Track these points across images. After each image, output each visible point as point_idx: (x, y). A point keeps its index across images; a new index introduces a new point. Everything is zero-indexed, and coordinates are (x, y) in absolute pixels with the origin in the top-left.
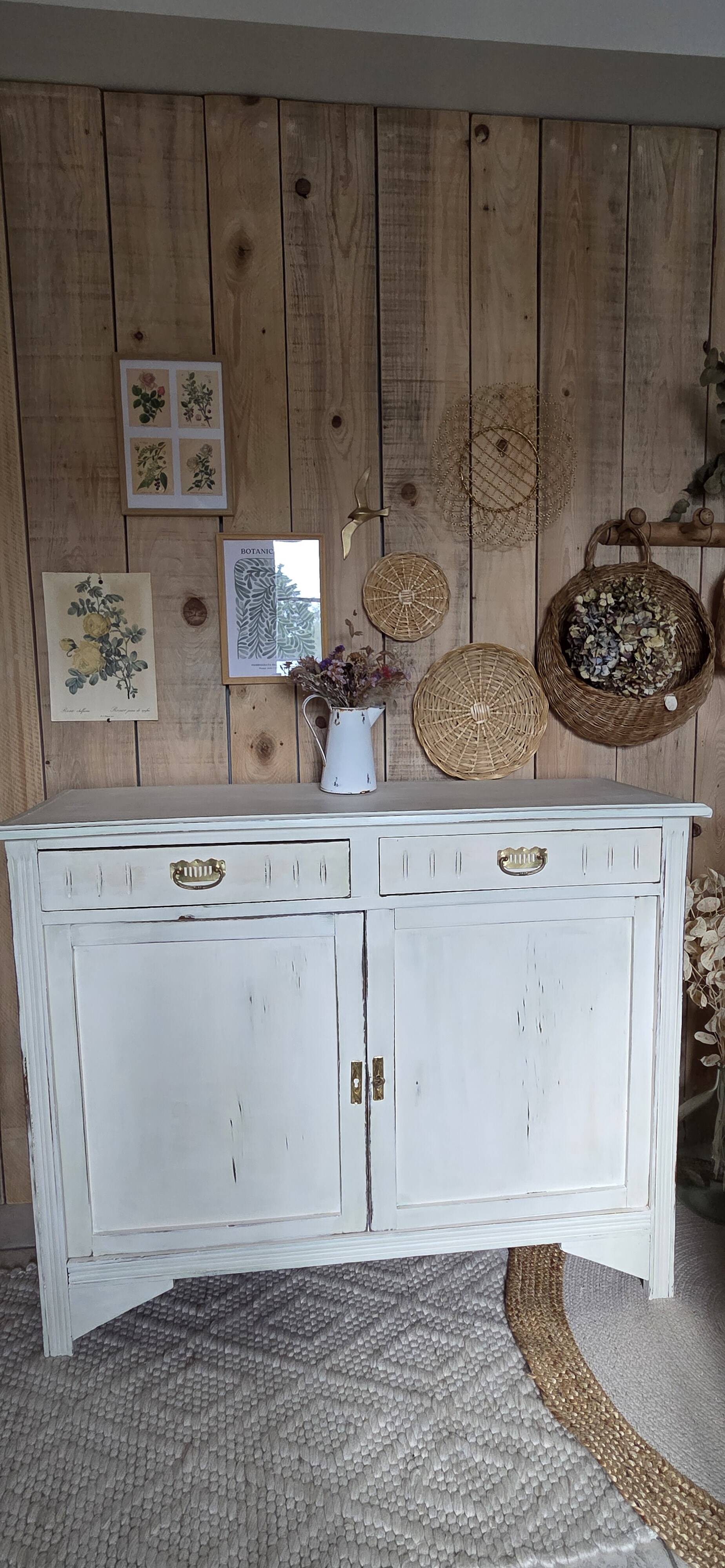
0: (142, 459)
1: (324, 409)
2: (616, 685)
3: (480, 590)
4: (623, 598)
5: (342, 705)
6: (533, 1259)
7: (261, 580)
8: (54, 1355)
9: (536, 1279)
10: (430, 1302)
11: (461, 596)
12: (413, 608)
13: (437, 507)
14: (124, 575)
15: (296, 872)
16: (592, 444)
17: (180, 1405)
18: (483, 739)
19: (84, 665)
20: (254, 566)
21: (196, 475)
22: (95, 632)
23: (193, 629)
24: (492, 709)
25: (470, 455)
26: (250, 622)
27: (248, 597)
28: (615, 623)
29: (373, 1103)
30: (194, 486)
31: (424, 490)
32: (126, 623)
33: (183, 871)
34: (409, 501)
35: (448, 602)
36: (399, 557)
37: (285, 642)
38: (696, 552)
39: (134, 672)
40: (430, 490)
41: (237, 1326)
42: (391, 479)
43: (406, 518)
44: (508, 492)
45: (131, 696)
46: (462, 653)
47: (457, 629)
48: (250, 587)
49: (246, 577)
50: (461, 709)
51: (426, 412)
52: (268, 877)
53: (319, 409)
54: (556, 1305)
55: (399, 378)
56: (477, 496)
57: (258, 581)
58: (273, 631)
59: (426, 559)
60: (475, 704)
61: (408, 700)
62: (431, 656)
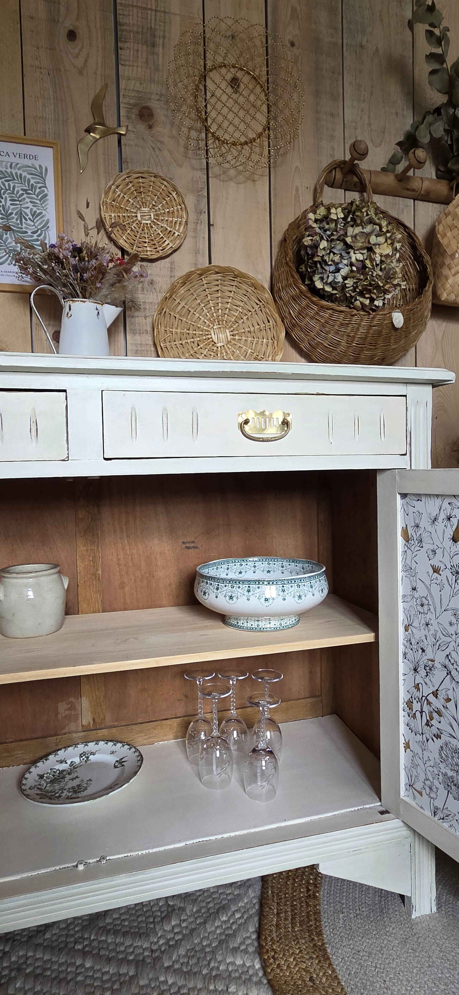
1: (58, 21)
2: (348, 295)
3: (217, 218)
4: (351, 216)
5: (74, 295)
6: (288, 889)
9: (292, 910)
11: (200, 222)
12: (152, 227)
13: (174, 132)
16: (317, 93)
24: (232, 333)
25: (205, 86)
28: (346, 235)
31: (161, 115)
34: (146, 124)
35: (186, 223)
36: (137, 175)
38: (409, 204)
40: (167, 116)
42: (128, 100)
43: (143, 139)
44: (242, 127)
46: (201, 275)
47: (196, 253)
50: (202, 331)
51: (161, 40)
53: (53, 21)
54: (316, 938)
55: (134, 4)
56: (213, 126)
59: (164, 180)
60: (215, 327)
61: (149, 320)
62: (171, 277)
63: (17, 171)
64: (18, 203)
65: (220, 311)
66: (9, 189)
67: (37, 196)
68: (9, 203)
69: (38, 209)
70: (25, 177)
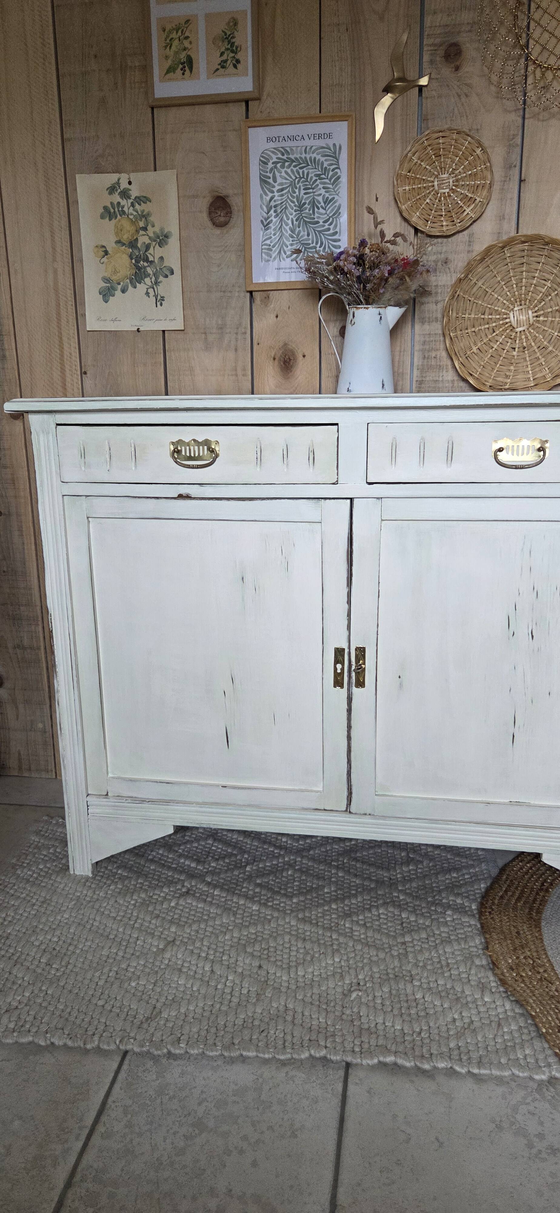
0: (168, 41)
3: (531, 171)
5: (358, 302)
7: (286, 173)
8: (77, 873)
10: (408, 891)
11: (508, 179)
12: (449, 196)
13: (485, 69)
14: (152, 174)
15: (285, 455)
17: (170, 918)
18: (521, 349)
19: (115, 272)
20: (280, 156)
21: (222, 54)
22: (125, 237)
23: (218, 231)
24: (536, 314)
26: (274, 220)
27: (273, 192)
29: (355, 690)
30: (219, 67)
31: (470, 50)
32: (153, 226)
33: (181, 450)
34: (453, 65)
35: (491, 187)
36: (436, 135)
37: (310, 242)
39: (161, 278)
40: (477, 49)
41: (229, 879)
42: (432, 40)
43: (448, 86)
45: (158, 304)
46: (503, 247)
47: (500, 220)
48: (275, 181)
49: (271, 169)
50: (499, 314)
52: (259, 460)
54: (534, 914)
56: (535, 51)
57: (283, 174)
58: (298, 229)
59: (468, 135)
60: (516, 309)
61: (440, 306)
62: (469, 252)
63: (311, 155)
64: (311, 190)
65: (524, 288)
66: (303, 177)
67: (330, 180)
68: (303, 192)
69: (330, 195)
70: (319, 160)
